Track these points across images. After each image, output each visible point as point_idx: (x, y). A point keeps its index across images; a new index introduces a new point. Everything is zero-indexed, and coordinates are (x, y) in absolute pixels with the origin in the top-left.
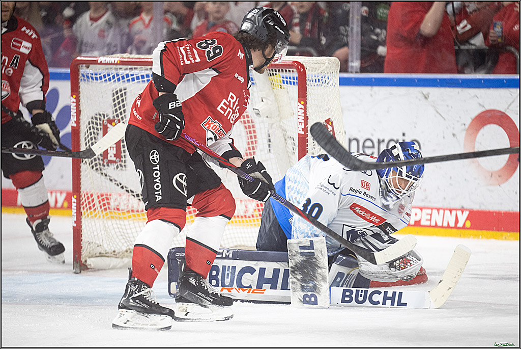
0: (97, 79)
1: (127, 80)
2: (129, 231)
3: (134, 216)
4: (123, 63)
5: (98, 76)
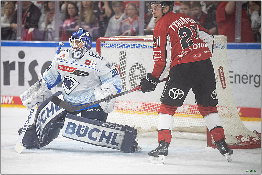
0: (109, 47)
1: (124, 47)
2: (125, 119)
3: (127, 112)
4: (121, 40)
5: (110, 45)
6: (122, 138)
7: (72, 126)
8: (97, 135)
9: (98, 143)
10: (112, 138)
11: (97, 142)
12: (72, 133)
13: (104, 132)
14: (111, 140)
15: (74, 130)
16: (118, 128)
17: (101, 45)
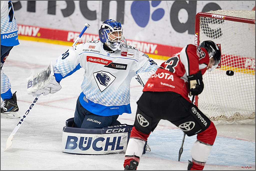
6: (126, 140)
7: (72, 140)
8: (102, 144)
9: (105, 153)
10: (116, 143)
11: (103, 152)
12: (74, 148)
13: (108, 139)
14: (116, 146)
15: (76, 144)
16: (122, 130)
17: (201, 20)
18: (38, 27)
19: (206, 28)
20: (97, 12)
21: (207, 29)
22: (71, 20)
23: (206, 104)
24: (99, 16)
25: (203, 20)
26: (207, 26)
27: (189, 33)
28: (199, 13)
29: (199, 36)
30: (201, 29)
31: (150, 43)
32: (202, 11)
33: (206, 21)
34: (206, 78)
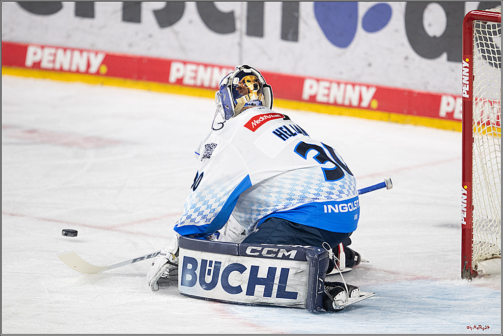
6: (305, 279)
7: (190, 266)
8: (240, 279)
9: (247, 300)
10: (277, 281)
11: (242, 297)
13: (255, 269)
14: (275, 288)
15: (195, 275)
16: (287, 254)
17: (475, 29)
18: (102, 52)
19: (487, 45)
20: (237, 14)
21: (490, 49)
22: (176, 33)
23: (490, 221)
24: (241, 24)
25: (481, 29)
26: (489, 42)
27: (449, 59)
28: (472, 12)
29: (472, 66)
30: (476, 50)
31: (360, 85)
32: (479, 8)
33: (486, 30)
34: (490, 162)
